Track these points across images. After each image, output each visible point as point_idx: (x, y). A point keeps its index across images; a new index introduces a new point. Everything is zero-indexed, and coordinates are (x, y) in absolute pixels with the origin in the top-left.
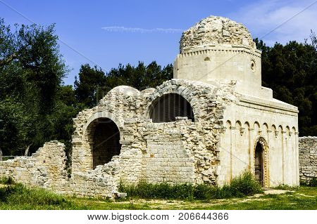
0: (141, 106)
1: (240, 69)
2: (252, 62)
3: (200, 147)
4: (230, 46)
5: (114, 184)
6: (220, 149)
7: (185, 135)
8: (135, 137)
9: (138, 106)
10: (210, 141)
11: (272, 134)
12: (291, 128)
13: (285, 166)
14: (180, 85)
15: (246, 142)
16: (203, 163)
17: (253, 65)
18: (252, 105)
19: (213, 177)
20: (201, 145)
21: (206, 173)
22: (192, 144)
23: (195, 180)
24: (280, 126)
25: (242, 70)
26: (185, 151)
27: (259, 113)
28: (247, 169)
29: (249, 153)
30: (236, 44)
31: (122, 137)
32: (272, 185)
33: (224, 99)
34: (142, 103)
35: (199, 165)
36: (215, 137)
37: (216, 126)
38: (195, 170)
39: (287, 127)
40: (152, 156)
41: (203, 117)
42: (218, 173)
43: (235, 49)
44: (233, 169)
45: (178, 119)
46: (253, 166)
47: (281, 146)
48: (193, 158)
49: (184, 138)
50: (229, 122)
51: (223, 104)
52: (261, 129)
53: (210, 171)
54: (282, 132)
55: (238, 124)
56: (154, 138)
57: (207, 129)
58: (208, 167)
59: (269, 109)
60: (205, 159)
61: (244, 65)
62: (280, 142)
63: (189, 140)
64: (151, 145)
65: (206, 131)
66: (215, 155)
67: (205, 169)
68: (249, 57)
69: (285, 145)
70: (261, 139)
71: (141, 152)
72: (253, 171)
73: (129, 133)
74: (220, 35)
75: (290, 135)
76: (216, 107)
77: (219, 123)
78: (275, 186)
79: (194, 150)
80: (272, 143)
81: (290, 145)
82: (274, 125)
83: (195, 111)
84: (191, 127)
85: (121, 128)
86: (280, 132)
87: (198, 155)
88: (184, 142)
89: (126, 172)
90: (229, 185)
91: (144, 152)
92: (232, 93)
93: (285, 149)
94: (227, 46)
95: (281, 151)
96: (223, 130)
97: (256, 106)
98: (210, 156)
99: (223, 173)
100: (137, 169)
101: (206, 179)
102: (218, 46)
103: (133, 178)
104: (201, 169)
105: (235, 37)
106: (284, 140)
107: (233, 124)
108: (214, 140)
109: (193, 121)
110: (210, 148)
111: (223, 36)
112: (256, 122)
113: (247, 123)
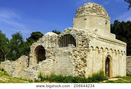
0: (55, 40)
1: (100, 24)
2: (106, 22)
3: (78, 59)
4: (96, 14)
5: (36, 74)
6: (87, 60)
7: (71, 53)
8: (51, 54)
9: (54, 40)
10: (83, 56)
11: (114, 54)
12: (123, 52)
13: (120, 68)
14: (71, 30)
15: (101, 57)
16: (79, 66)
17: (106, 23)
18: (104, 40)
19: (83, 72)
20: (78, 58)
21: (80, 71)
22: (74, 57)
23: (75, 74)
24: (118, 51)
25: (101, 24)
26: (70, 60)
27: (108, 44)
28: (102, 69)
29: (103, 62)
30: (99, 13)
31: (46, 54)
32: (113, 76)
33: (91, 37)
34: (55, 39)
35: (77, 67)
36: (85, 54)
37: (86, 49)
38: (75, 69)
39: (122, 51)
40: (57, 62)
41: (80, 45)
42: (85, 71)
43: (98, 15)
44: (94, 69)
45: (69, 46)
46: (104, 68)
47: (118, 59)
48: (74, 63)
49: (70, 54)
50: (92, 47)
51: (90, 39)
52: (109, 51)
53: (82, 70)
54: (119, 53)
55: (97, 48)
56: (58, 54)
57: (81, 50)
58: (81, 68)
59: (113, 43)
60: (80, 64)
61: (102, 22)
62: (118, 58)
63: (73, 55)
64: (57, 57)
65: (81, 51)
66: (85, 62)
67: (80, 69)
68: (104, 19)
69: (120, 59)
70: (109, 56)
71: (53, 60)
72: (104, 70)
73: (49, 52)
74: (92, 9)
75: (123, 55)
76: (86, 40)
77: (87, 47)
78: (115, 76)
79: (75, 60)
80: (114, 58)
81: (122, 59)
82: (115, 50)
83: (77, 42)
84: (74, 49)
85: (46, 50)
86: (118, 53)
87: (76, 62)
88: (70, 56)
89: (44, 69)
90: (91, 76)
91: (54, 60)
92: (95, 34)
93: (120, 61)
94: (95, 14)
95: (118, 61)
96: (89, 51)
97: (107, 41)
98: (82, 63)
99: (88, 71)
100: (50, 68)
101: (80, 74)
102: (90, 14)
103: (48, 72)
104: (77, 69)
105: (98, 10)
106: (120, 57)
107: (95, 48)
108: (85, 55)
109: (75, 46)
110: (82, 59)
111: (93, 10)
112: (107, 48)
113: (102, 48)
